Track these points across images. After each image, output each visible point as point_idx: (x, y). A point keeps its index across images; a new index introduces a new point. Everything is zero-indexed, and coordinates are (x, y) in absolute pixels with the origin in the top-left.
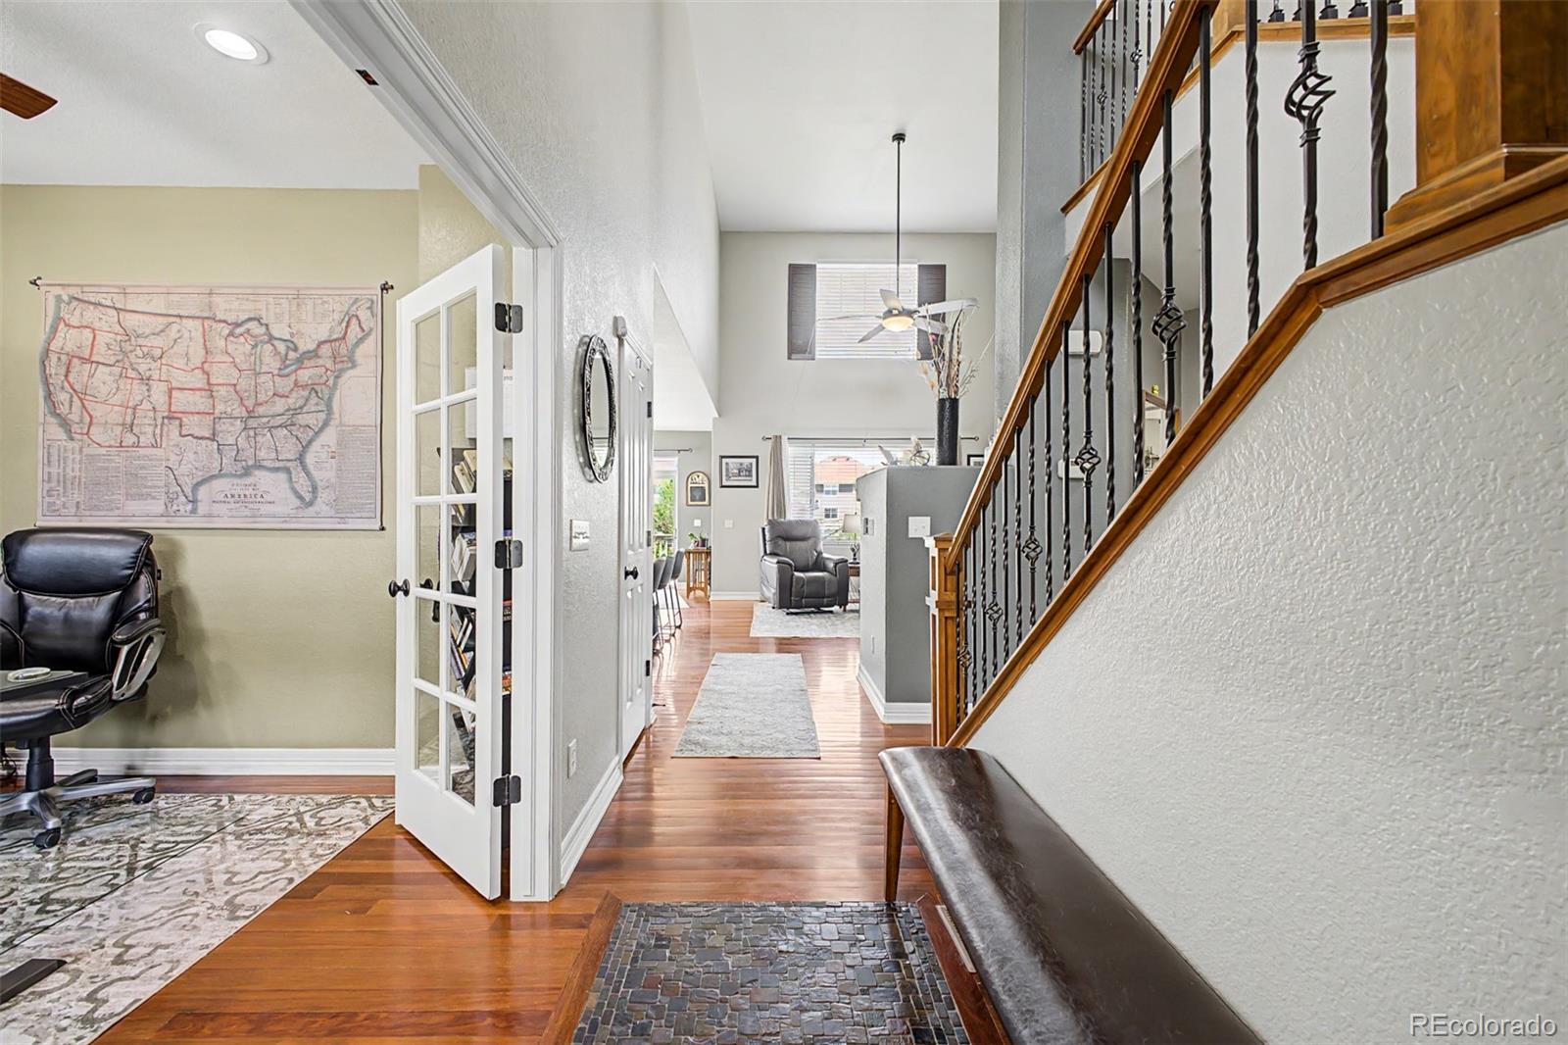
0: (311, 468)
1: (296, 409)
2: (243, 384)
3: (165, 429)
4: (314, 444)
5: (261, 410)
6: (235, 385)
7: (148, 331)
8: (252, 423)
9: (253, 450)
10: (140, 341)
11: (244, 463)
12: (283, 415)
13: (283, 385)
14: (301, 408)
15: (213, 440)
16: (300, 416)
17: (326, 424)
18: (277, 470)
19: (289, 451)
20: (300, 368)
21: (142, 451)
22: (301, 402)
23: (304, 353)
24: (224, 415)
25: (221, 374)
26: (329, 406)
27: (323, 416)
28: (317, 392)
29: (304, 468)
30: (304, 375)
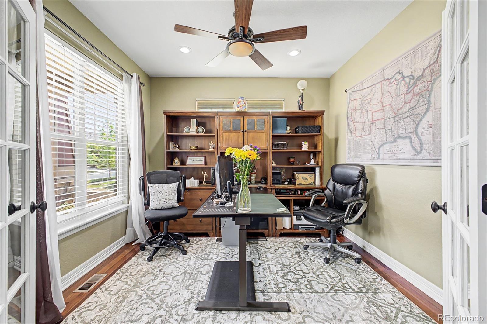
0: (420, 134)
1: (413, 107)
2: (394, 103)
3: (371, 128)
4: (422, 122)
5: (400, 112)
6: (391, 104)
7: (367, 94)
8: (397, 119)
9: (397, 130)
11: (394, 136)
12: (408, 111)
13: (409, 97)
14: (416, 106)
15: (384, 129)
16: (415, 110)
17: (427, 110)
18: (406, 138)
19: (411, 127)
20: (415, 86)
21: (366, 137)
22: (416, 103)
23: (418, 78)
24: (387, 118)
25: (387, 101)
26: (429, 103)
27: (426, 106)
28: (423, 96)
29: (417, 135)
30: (417, 90)
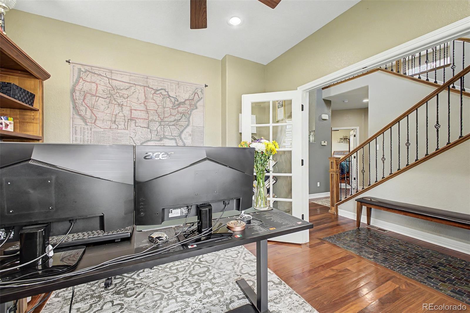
0: (183, 138)
1: (177, 120)
2: (159, 110)
3: (129, 123)
4: (184, 131)
5: (166, 119)
6: (156, 111)
7: (122, 88)
8: (162, 123)
9: (163, 132)
10: (118, 91)
11: (160, 136)
12: (173, 121)
13: (174, 112)
14: (180, 120)
15: (148, 128)
16: (179, 122)
17: (188, 125)
18: (172, 139)
19: (176, 133)
20: (179, 107)
21: (119, 131)
22: (180, 118)
23: (180, 102)
24: (152, 120)
25: (151, 106)
26: (189, 121)
27: (187, 123)
28: (185, 115)
29: (181, 139)
30: (181, 109)
